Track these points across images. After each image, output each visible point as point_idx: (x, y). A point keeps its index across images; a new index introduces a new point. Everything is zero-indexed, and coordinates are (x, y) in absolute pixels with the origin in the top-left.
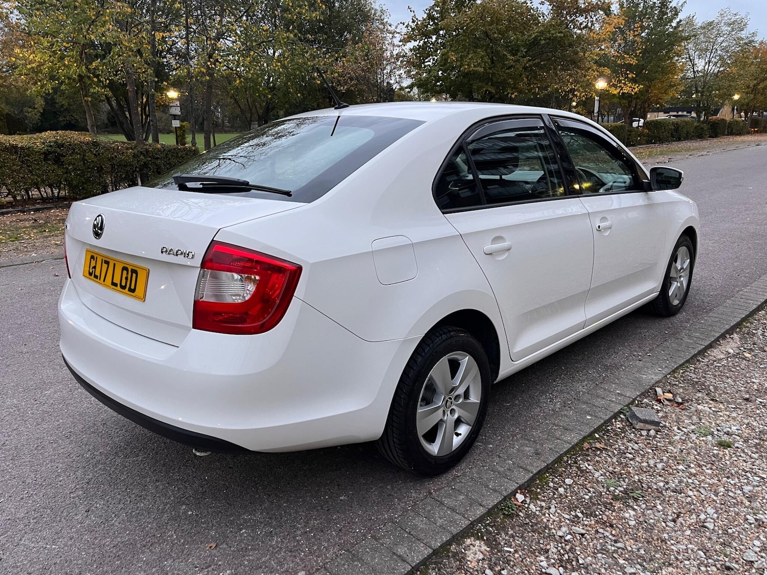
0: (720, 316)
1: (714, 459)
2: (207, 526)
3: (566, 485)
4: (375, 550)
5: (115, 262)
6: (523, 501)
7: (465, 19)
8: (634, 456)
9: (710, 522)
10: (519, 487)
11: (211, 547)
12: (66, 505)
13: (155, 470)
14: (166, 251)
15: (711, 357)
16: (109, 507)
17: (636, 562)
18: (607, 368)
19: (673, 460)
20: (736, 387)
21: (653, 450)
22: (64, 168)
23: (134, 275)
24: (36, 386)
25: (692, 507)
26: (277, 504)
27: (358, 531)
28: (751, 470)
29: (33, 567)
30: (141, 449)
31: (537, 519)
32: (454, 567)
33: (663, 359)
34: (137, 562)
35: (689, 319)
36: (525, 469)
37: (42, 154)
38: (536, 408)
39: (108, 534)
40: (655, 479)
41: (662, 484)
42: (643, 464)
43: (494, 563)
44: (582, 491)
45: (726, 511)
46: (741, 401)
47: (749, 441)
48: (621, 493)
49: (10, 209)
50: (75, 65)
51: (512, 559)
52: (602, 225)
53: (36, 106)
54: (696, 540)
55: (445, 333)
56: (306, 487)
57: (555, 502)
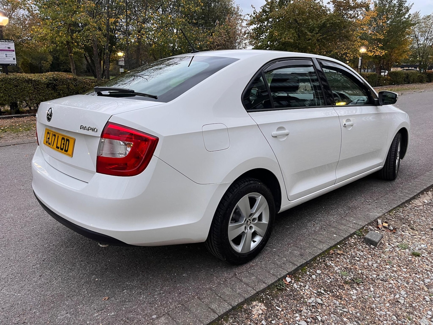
0: (421, 181)
1: (408, 262)
2: (105, 287)
3: (317, 274)
4: (198, 305)
5: (59, 135)
6: (290, 282)
7: (284, 12)
8: (360, 259)
9: (402, 299)
10: (288, 273)
11: (105, 299)
12: (29, 272)
13: (82, 255)
14: (83, 128)
15: (413, 205)
16: (53, 274)
17: (354, 320)
18: (350, 208)
19: (383, 262)
20: (427, 222)
21: (372, 256)
22: (57, 92)
23: (68, 142)
24: (25, 207)
25: (392, 290)
26: (146, 277)
27: (190, 294)
28: (430, 270)
29: (6, 305)
30: (76, 243)
31: (297, 292)
32: (244, 317)
33: (384, 204)
34: (63, 305)
35: (403, 182)
36: (293, 264)
37: (46, 84)
38: (304, 229)
39: (50, 289)
40: (371, 273)
41: (375, 276)
42: (365, 264)
43: (268, 316)
44: (326, 278)
45: (412, 293)
46: (428, 230)
47: (431, 253)
48: (349, 280)
49: (28, 114)
50: (65, 35)
51: (279, 315)
52: (347, 123)
53: (48, 60)
54: (392, 309)
55: (247, 181)
56: (165, 268)
57: (309, 283)
